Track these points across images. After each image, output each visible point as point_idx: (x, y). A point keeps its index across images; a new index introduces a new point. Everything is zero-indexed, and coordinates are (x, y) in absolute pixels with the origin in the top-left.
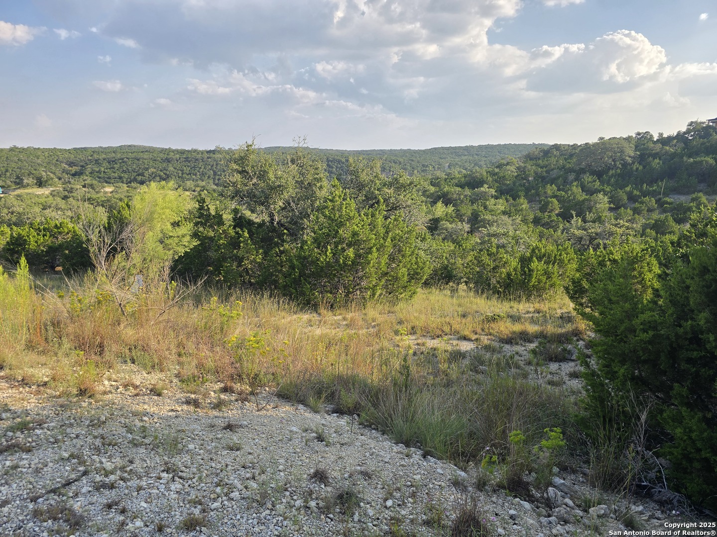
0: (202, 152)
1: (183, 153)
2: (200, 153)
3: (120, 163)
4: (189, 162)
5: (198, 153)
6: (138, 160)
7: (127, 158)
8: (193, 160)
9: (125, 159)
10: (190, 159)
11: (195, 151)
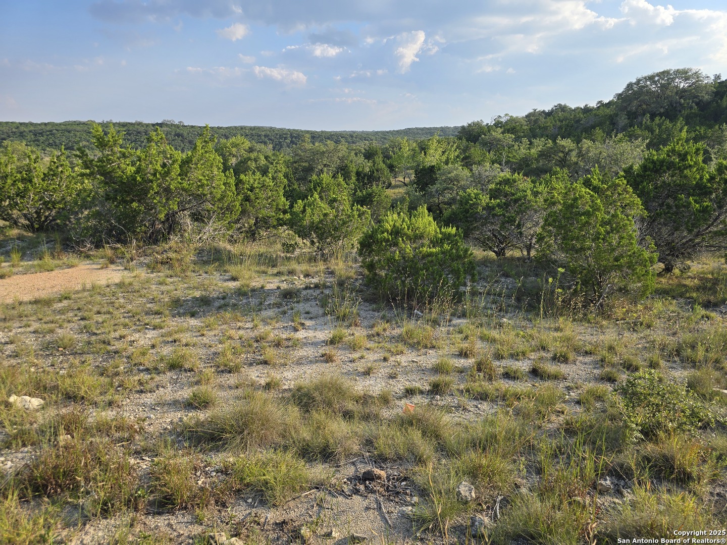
0: (147, 125)
1: (126, 125)
2: (145, 126)
3: (48, 135)
4: (130, 135)
5: (143, 126)
6: (69, 132)
7: (57, 130)
8: (135, 133)
9: (54, 131)
10: (130, 132)
11: (140, 124)
